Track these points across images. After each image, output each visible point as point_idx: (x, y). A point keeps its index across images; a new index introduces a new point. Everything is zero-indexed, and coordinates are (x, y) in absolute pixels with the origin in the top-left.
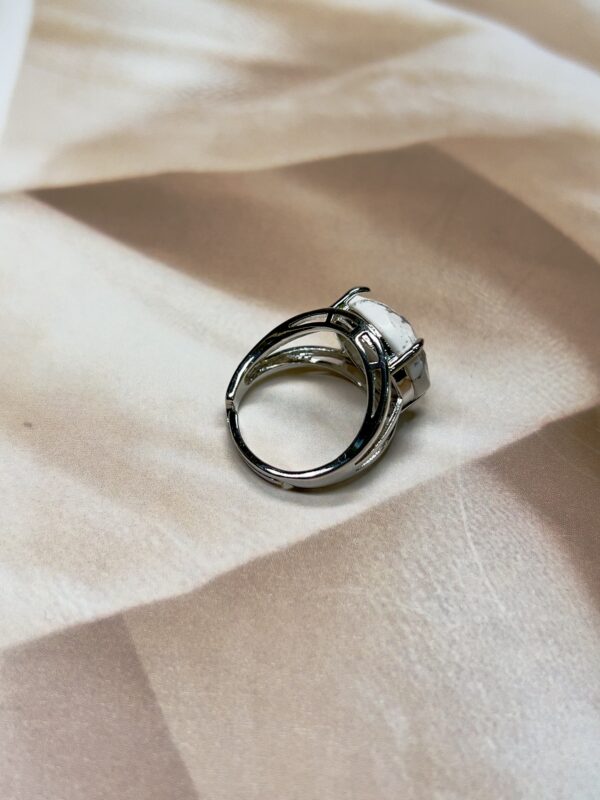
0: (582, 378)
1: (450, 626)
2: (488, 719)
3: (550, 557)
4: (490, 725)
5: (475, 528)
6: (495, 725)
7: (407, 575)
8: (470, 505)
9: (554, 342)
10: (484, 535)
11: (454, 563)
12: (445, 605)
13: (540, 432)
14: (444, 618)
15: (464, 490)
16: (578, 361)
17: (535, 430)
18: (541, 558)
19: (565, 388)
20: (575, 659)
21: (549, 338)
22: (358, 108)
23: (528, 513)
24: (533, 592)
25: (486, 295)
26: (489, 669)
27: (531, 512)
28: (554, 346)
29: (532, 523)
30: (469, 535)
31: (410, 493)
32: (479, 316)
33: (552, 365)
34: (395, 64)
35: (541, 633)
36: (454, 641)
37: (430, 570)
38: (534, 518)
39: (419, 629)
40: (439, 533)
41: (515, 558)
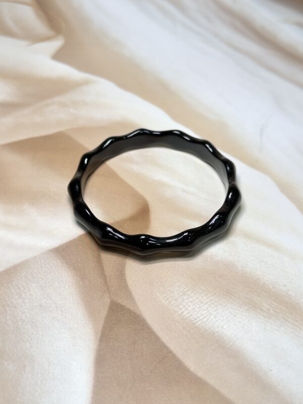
1: (24, 307)
2: (29, 337)
3: (68, 282)
4: (30, 339)
5: (42, 273)
6: (32, 339)
7: (13, 291)
8: (43, 266)
10: (45, 276)
11: (32, 286)
12: (24, 300)
13: (76, 238)
14: (23, 305)
15: (42, 261)
17: (75, 237)
18: (65, 282)
20: (67, 316)
22: (38, 119)
24: (58, 294)
26: (35, 320)
27: (65, 266)
29: (65, 270)
30: (40, 276)
31: (22, 262)
34: (57, 99)
35: (57, 307)
36: (24, 312)
37: (22, 289)
38: (66, 268)
39: (13, 309)
40: (28, 276)
41: (55, 283)
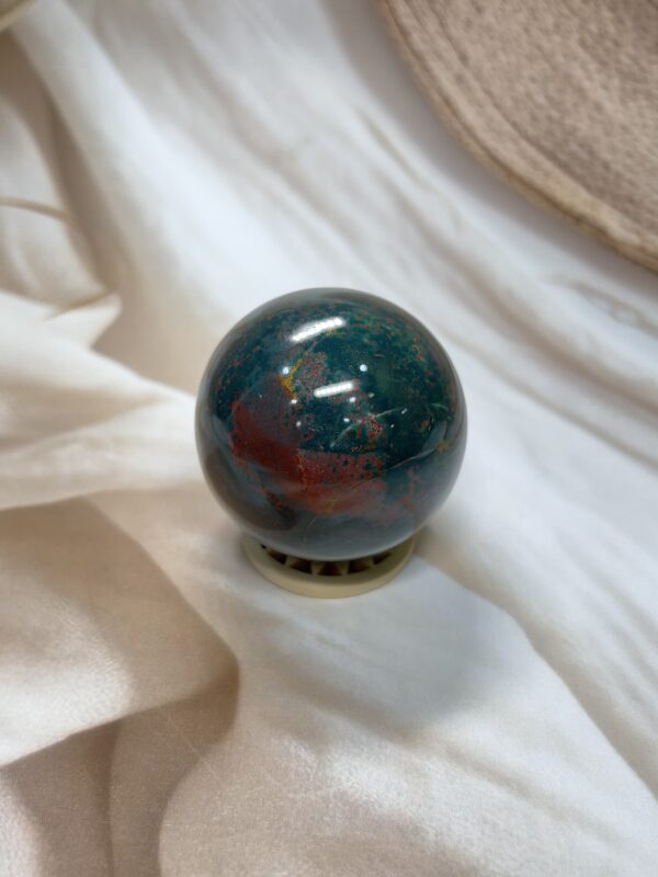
0: (121, 693)
3: (20, 854)
9: (111, 662)
13: (63, 742)
16: (124, 678)
19: (102, 702)
21: (109, 659)
22: (38, 470)
23: (19, 814)
25: (72, 623)
27: (23, 813)
28: (110, 665)
29: (19, 823)
32: (57, 641)
33: (100, 683)
38: (24, 818)
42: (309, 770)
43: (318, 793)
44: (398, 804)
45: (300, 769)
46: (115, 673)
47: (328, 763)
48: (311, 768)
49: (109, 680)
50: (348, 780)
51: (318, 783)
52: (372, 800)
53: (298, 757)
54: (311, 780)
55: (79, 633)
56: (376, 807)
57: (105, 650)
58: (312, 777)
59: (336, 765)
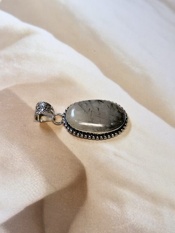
0: (42, 186)
9: (35, 172)
13: (23, 210)
16: (41, 179)
19: (35, 191)
21: (34, 170)
25: (16, 154)
28: (35, 173)
32: (12, 163)
33: (32, 182)
42: (118, 216)
43: (123, 226)
44: (153, 229)
45: (115, 216)
46: (38, 177)
47: (125, 212)
48: (119, 215)
49: (36, 180)
50: (133, 219)
51: (122, 222)
52: (143, 227)
53: (114, 210)
54: (120, 220)
55: (20, 159)
56: (145, 230)
57: (32, 166)
58: (120, 219)
59: (128, 213)
